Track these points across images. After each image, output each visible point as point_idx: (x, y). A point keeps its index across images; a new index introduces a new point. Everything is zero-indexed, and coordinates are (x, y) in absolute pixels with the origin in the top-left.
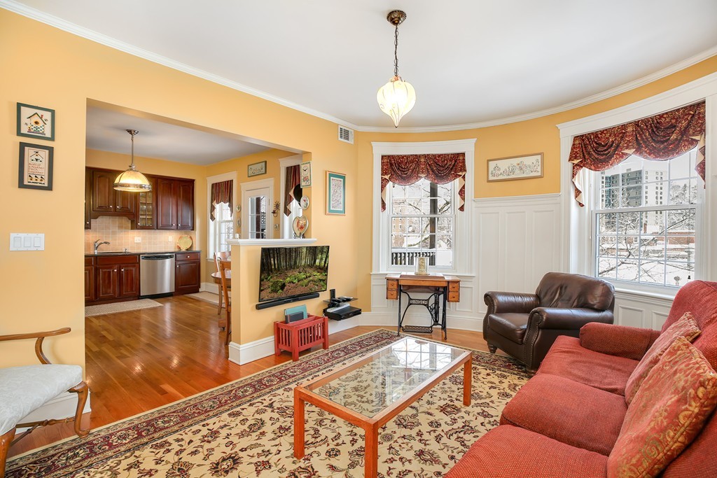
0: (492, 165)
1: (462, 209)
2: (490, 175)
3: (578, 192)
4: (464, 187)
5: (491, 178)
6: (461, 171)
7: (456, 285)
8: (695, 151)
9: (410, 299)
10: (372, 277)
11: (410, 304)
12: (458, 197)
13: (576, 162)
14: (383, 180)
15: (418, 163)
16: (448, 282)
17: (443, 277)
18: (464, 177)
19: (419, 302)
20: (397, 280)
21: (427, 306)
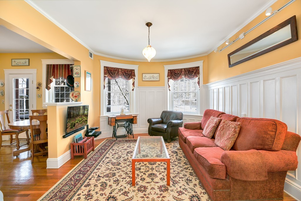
0: (144, 75)
1: (133, 90)
2: (143, 79)
3: (169, 86)
4: (134, 82)
5: (143, 80)
6: (133, 76)
7: (136, 118)
8: (197, 78)
9: (118, 125)
10: (100, 118)
11: (118, 127)
12: (132, 85)
13: (169, 77)
14: (105, 77)
15: (118, 72)
16: (133, 117)
17: (131, 115)
18: (134, 78)
19: (121, 126)
20: (115, 118)
21: (124, 127)
